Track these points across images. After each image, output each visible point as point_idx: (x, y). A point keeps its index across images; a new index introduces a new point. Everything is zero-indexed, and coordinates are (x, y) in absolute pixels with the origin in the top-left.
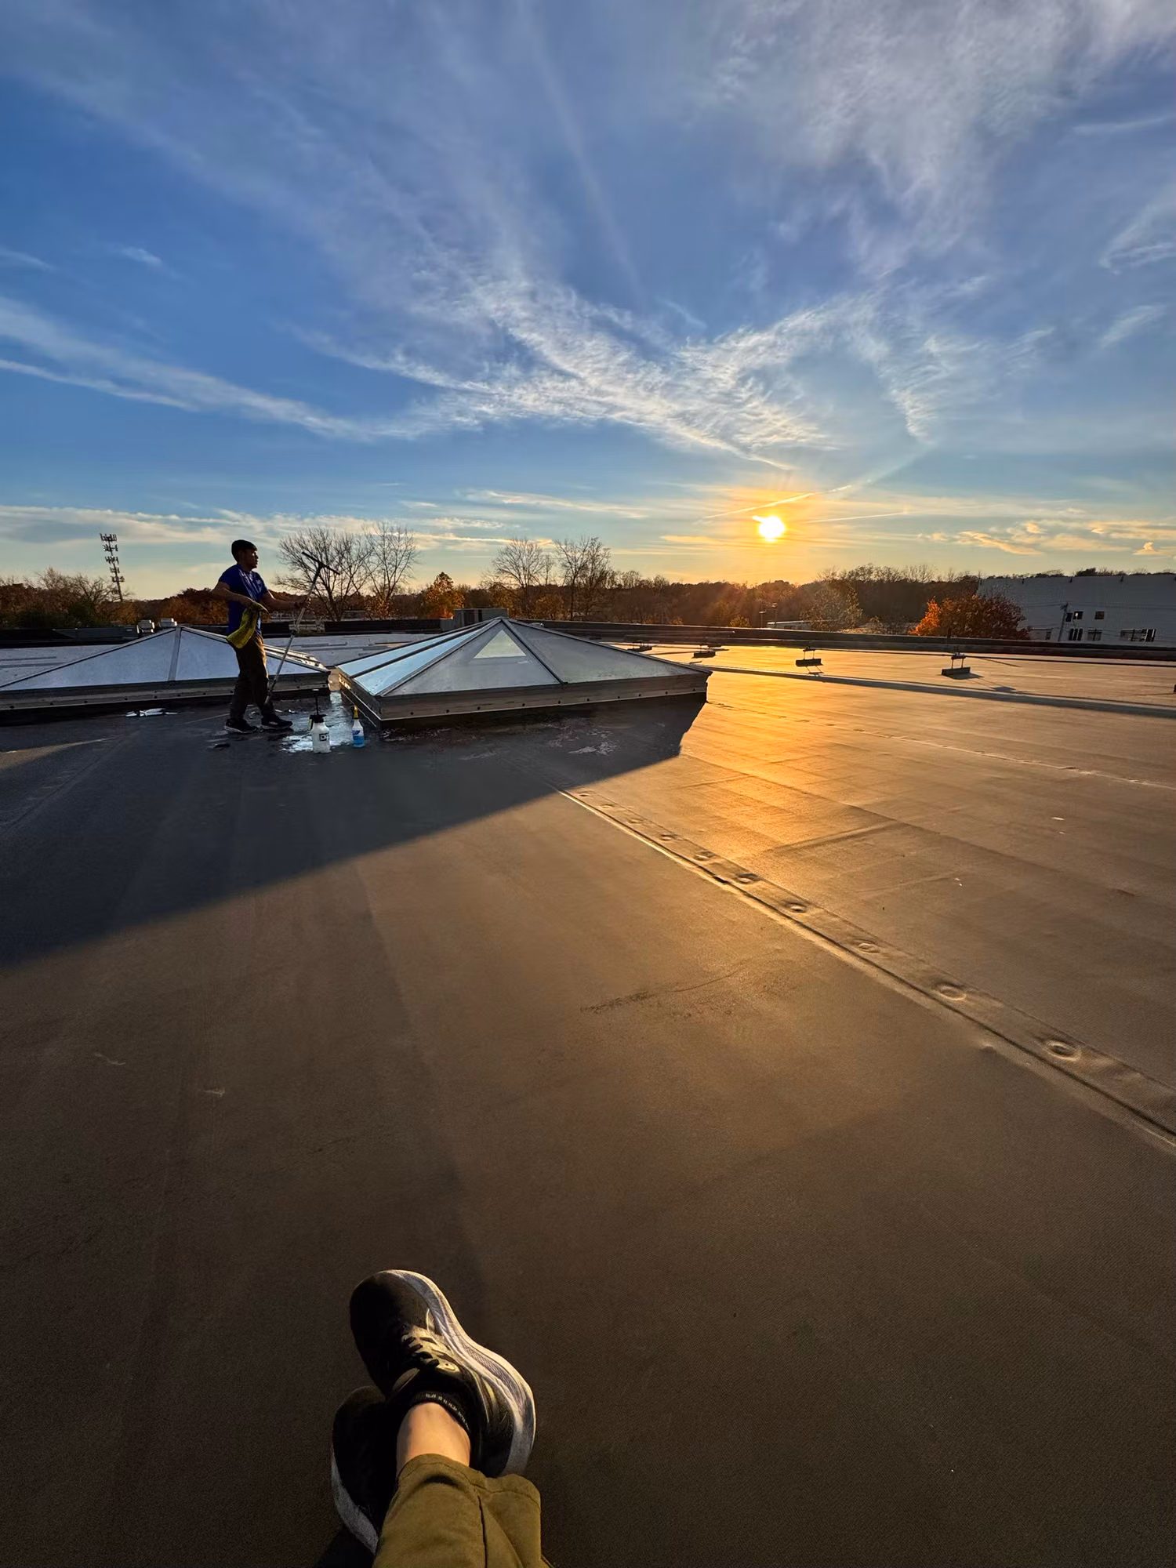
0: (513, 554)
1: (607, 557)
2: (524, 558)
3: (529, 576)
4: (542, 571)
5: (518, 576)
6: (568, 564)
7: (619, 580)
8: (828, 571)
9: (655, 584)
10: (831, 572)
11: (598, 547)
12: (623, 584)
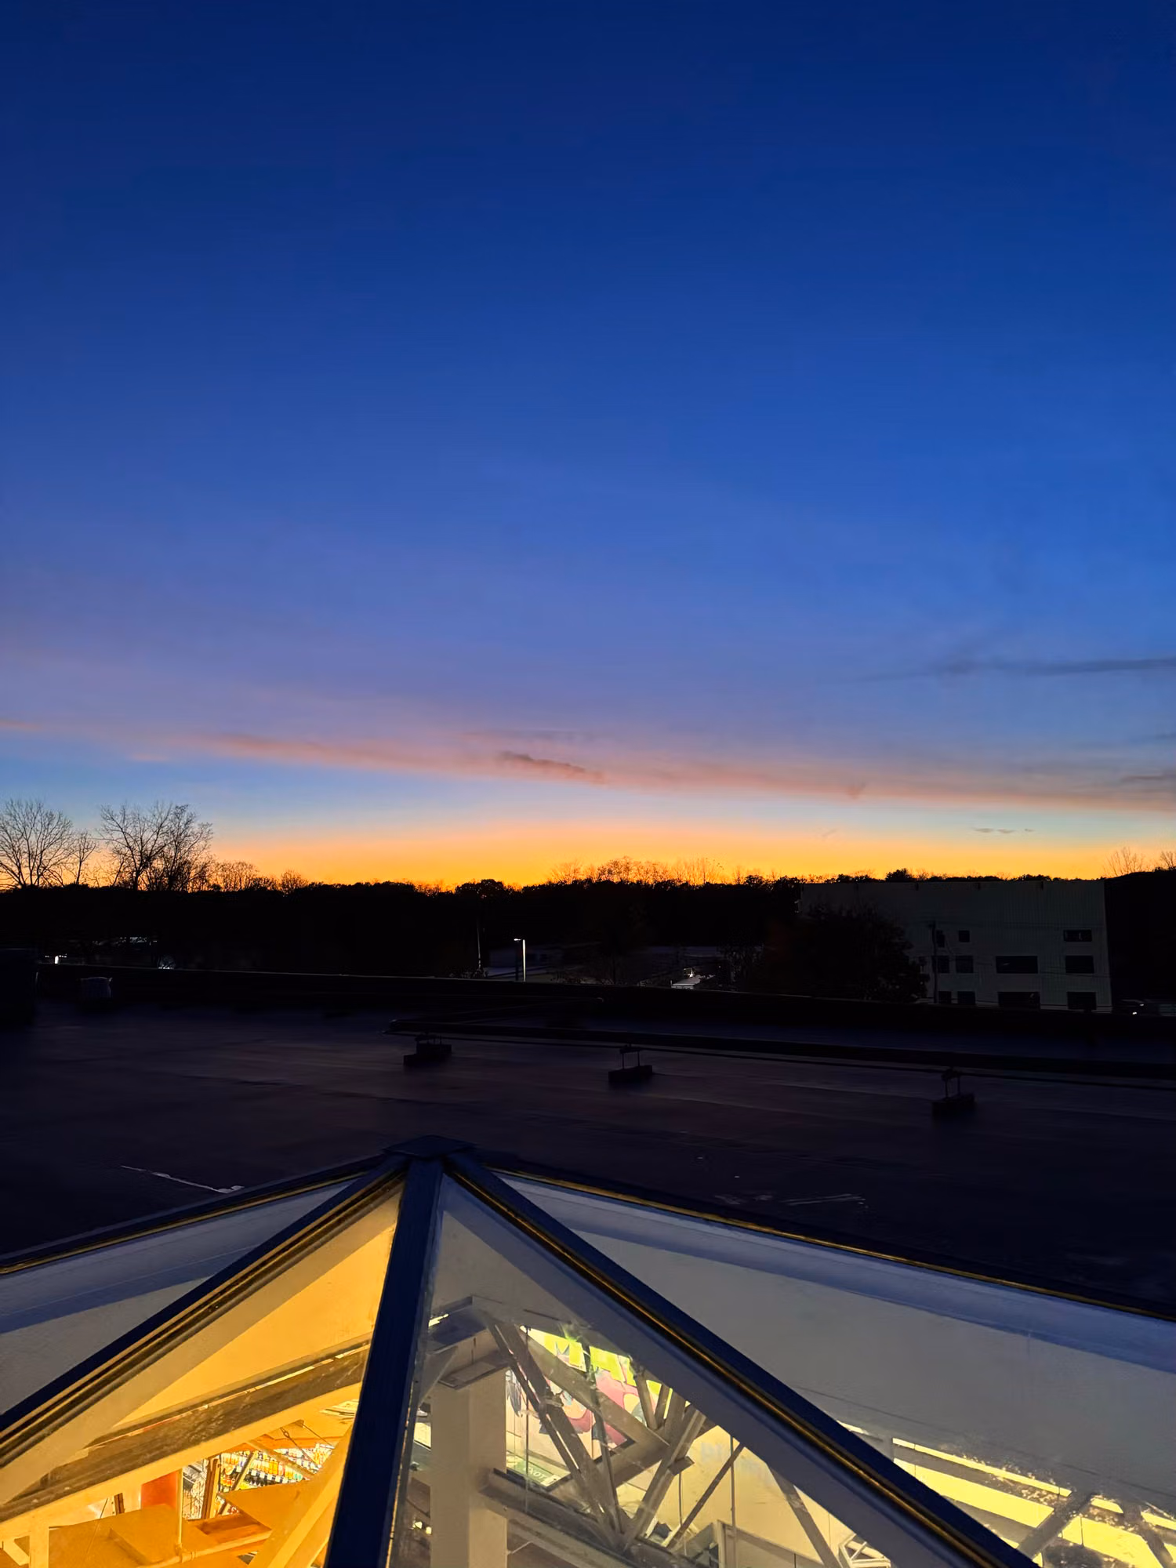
0: (9, 828)
1: (206, 840)
2: (33, 839)
3: (41, 870)
4: (70, 860)
5: (15, 869)
6: (126, 850)
7: (216, 879)
8: (567, 866)
9: (283, 885)
10: (572, 868)
11: (189, 822)
12: (222, 885)
